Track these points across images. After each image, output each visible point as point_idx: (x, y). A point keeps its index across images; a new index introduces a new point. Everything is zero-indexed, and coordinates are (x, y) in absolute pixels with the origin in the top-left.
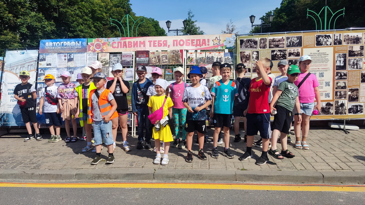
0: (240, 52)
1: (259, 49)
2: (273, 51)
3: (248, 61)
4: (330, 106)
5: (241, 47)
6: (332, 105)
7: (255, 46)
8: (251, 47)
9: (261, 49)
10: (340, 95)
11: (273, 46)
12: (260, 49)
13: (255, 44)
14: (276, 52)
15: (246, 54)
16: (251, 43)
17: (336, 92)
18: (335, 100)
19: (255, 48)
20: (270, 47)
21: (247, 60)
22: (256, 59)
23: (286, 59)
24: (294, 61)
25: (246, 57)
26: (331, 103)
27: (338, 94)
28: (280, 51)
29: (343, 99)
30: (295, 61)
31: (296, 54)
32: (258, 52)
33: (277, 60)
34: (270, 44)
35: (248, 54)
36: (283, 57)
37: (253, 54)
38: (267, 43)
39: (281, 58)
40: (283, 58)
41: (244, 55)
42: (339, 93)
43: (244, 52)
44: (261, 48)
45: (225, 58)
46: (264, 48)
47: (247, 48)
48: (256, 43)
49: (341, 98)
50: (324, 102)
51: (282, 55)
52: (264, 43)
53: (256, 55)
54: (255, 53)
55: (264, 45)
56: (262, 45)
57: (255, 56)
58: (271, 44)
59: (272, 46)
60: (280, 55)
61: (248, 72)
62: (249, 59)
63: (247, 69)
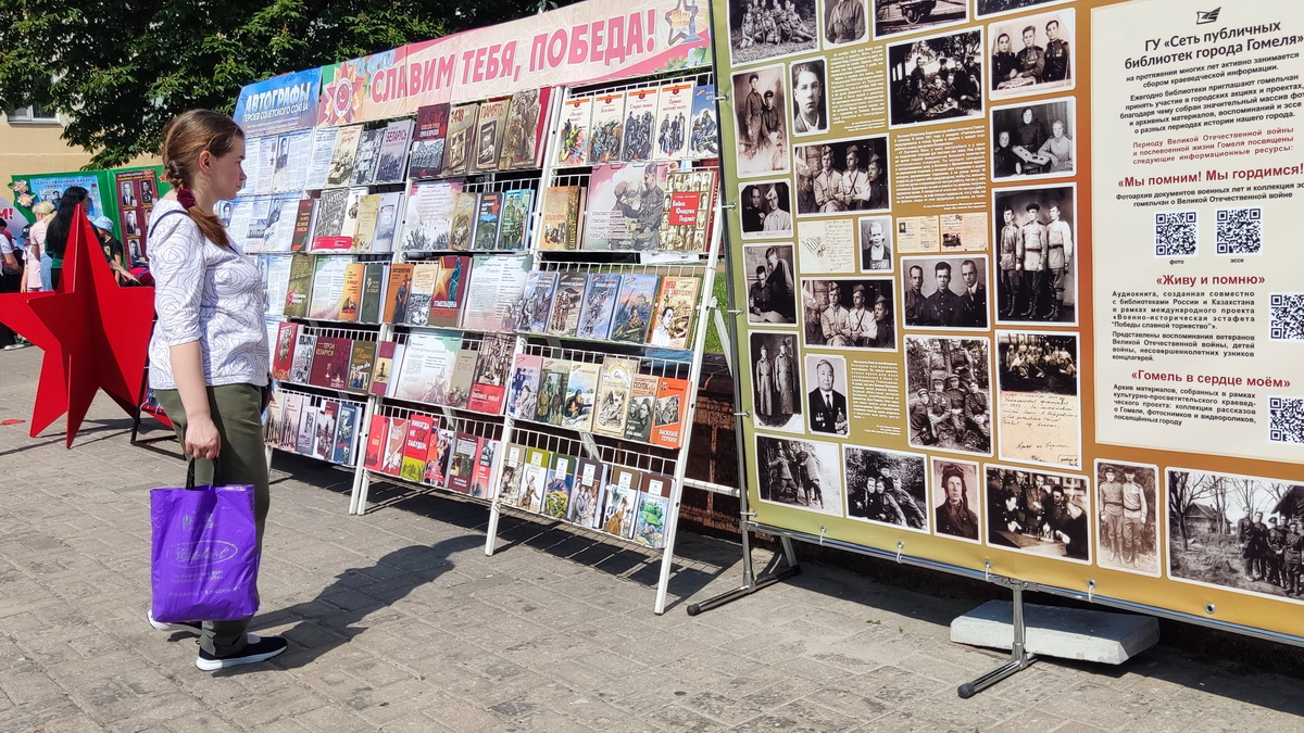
0: (736, 78)
1: (822, 48)
2: (899, 54)
3: (773, 136)
7: (803, 29)
8: (785, 37)
9: (836, 45)
11: (899, 17)
12: (828, 46)
13: (803, 17)
14: (915, 56)
15: (761, 86)
16: (782, 7)
19: (805, 39)
20: (883, 28)
21: (770, 130)
22: (811, 116)
23: (977, 106)
24: (1028, 118)
25: (765, 108)
28: (938, 45)
30: (1035, 120)
31: (1042, 62)
32: (817, 68)
33: (923, 117)
35: (774, 90)
36: (957, 98)
37: (795, 84)
39: (942, 100)
40: (961, 103)
41: (754, 99)
43: (754, 76)
44: (832, 37)
45: (695, 118)
46: (850, 34)
48: (805, 3)
51: (951, 78)
53: (809, 92)
54: (807, 77)
55: (848, 14)
56: (837, 15)
57: (804, 98)
58: (890, 3)
59: (894, 13)
60: (939, 82)
61: (779, 212)
62: (780, 121)
63: (773, 192)
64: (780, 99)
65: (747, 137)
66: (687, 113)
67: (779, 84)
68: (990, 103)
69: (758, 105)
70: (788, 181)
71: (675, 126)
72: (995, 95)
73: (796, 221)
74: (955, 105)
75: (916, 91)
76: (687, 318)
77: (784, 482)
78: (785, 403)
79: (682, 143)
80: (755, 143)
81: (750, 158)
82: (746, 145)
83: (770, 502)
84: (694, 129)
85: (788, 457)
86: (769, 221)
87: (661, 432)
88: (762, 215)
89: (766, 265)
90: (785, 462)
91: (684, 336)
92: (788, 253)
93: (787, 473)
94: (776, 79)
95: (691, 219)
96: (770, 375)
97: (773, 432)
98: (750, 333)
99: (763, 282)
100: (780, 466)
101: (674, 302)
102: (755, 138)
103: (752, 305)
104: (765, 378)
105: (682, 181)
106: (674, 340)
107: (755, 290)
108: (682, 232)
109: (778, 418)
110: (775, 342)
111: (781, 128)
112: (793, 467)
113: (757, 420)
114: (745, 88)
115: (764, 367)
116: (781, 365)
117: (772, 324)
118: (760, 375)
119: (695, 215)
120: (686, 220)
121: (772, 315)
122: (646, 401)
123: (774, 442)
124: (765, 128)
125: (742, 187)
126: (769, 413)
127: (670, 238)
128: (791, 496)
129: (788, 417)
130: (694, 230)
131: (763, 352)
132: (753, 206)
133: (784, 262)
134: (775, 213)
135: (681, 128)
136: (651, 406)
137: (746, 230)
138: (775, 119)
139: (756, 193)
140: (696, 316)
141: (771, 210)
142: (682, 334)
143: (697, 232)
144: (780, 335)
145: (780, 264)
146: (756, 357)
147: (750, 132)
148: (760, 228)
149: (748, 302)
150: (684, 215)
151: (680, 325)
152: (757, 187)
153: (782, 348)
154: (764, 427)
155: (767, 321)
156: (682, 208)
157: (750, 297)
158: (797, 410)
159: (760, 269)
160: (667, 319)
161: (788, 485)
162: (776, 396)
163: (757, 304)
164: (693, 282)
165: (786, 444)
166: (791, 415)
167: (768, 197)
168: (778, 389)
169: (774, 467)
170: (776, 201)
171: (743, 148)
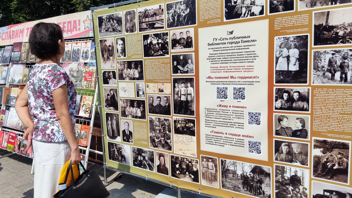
0: (100, 41)
1: (124, 34)
2: (146, 37)
3: (111, 58)
4: (262, 177)
5: (100, 31)
6: (268, 175)
7: (119, 28)
8: (114, 30)
9: (128, 34)
10: (290, 153)
11: (146, 27)
12: (126, 33)
13: (119, 25)
14: (150, 38)
15: (108, 43)
16: (113, 22)
17: (278, 144)
18: (276, 163)
19: (120, 31)
20: (141, 30)
21: (110, 56)
22: (122, 53)
23: (168, 54)
24: (181, 58)
25: (109, 50)
26: (266, 168)
27: (284, 148)
28: (156, 35)
29: (298, 164)
30: (184, 59)
31: (185, 42)
32: (123, 39)
33: (153, 56)
34: (141, 23)
35: (111, 45)
36: (162, 51)
37: (117, 44)
38: (136, 21)
39: (158, 51)
40: (163, 52)
41: (106, 47)
42: (286, 147)
43: (105, 41)
44: (127, 31)
45: (91, 51)
46: (132, 31)
47: (109, 33)
48: (119, 21)
49: (291, 161)
50: (248, 164)
51: (160, 45)
52: (131, 20)
53: (121, 46)
54: (120, 42)
55: (131, 25)
56: (128, 25)
57: (120, 48)
58: (143, 22)
59: (144, 25)
60: (157, 46)
61: (113, 79)
62: (113, 54)
63: (111, 73)
64: (113, 47)
65: (104, 58)
66: (89, 49)
67: (112, 43)
68: (171, 53)
69: (107, 49)
70: (115, 71)
71: (86, 53)
72: (172, 51)
73: (118, 82)
74: (162, 53)
75: (151, 48)
76: (89, 108)
77: (115, 155)
78: (115, 133)
79: (88, 57)
80: (106, 59)
81: (105, 64)
82: (104, 60)
83: (112, 160)
84: (91, 54)
85: (116, 148)
86: (110, 81)
87: (82, 141)
88: (108, 80)
89: (110, 94)
90: (116, 150)
91: (88, 113)
92: (116, 91)
93: (116, 153)
94: (112, 42)
95: (91, 79)
96: (111, 125)
97: (112, 141)
98: (106, 112)
99: (109, 99)
100: (114, 151)
101: (86, 103)
102: (106, 58)
103: (106, 105)
104: (110, 126)
105: (88, 68)
106: (85, 114)
107: (107, 100)
108: (88, 83)
109: (113, 137)
110: (113, 116)
111: (113, 56)
112: (118, 151)
113: (108, 137)
114: (103, 44)
115: (109, 123)
116: (114, 122)
117: (111, 110)
118: (109, 125)
119: (92, 78)
120: (89, 80)
121: (112, 108)
122: (77, 132)
123: (112, 144)
124: (109, 55)
125: (103, 71)
126: (111, 135)
127: (85, 84)
128: (117, 159)
129: (116, 137)
130: (91, 82)
131: (109, 118)
132: (106, 77)
133: (115, 93)
134: (112, 79)
135: (88, 53)
136: (79, 133)
137: (104, 84)
138: (112, 53)
139: (107, 73)
140: (92, 107)
141: (111, 78)
142: (88, 112)
143: (92, 83)
144: (114, 114)
145: (114, 94)
146: (107, 120)
147: (105, 56)
148: (108, 83)
149: (105, 104)
150: (89, 78)
151: (88, 110)
152: (107, 72)
153: (115, 117)
154: (110, 139)
155: (110, 109)
156: (88, 76)
157: (105, 102)
158: (119, 135)
159: (108, 95)
160: (84, 108)
161: (117, 156)
162: (113, 131)
163: (107, 104)
164: (91, 97)
165: (116, 145)
166: (117, 137)
167: (110, 75)
168: (114, 129)
169: (113, 151)
170: (112, 76)
171: (103, 60)
